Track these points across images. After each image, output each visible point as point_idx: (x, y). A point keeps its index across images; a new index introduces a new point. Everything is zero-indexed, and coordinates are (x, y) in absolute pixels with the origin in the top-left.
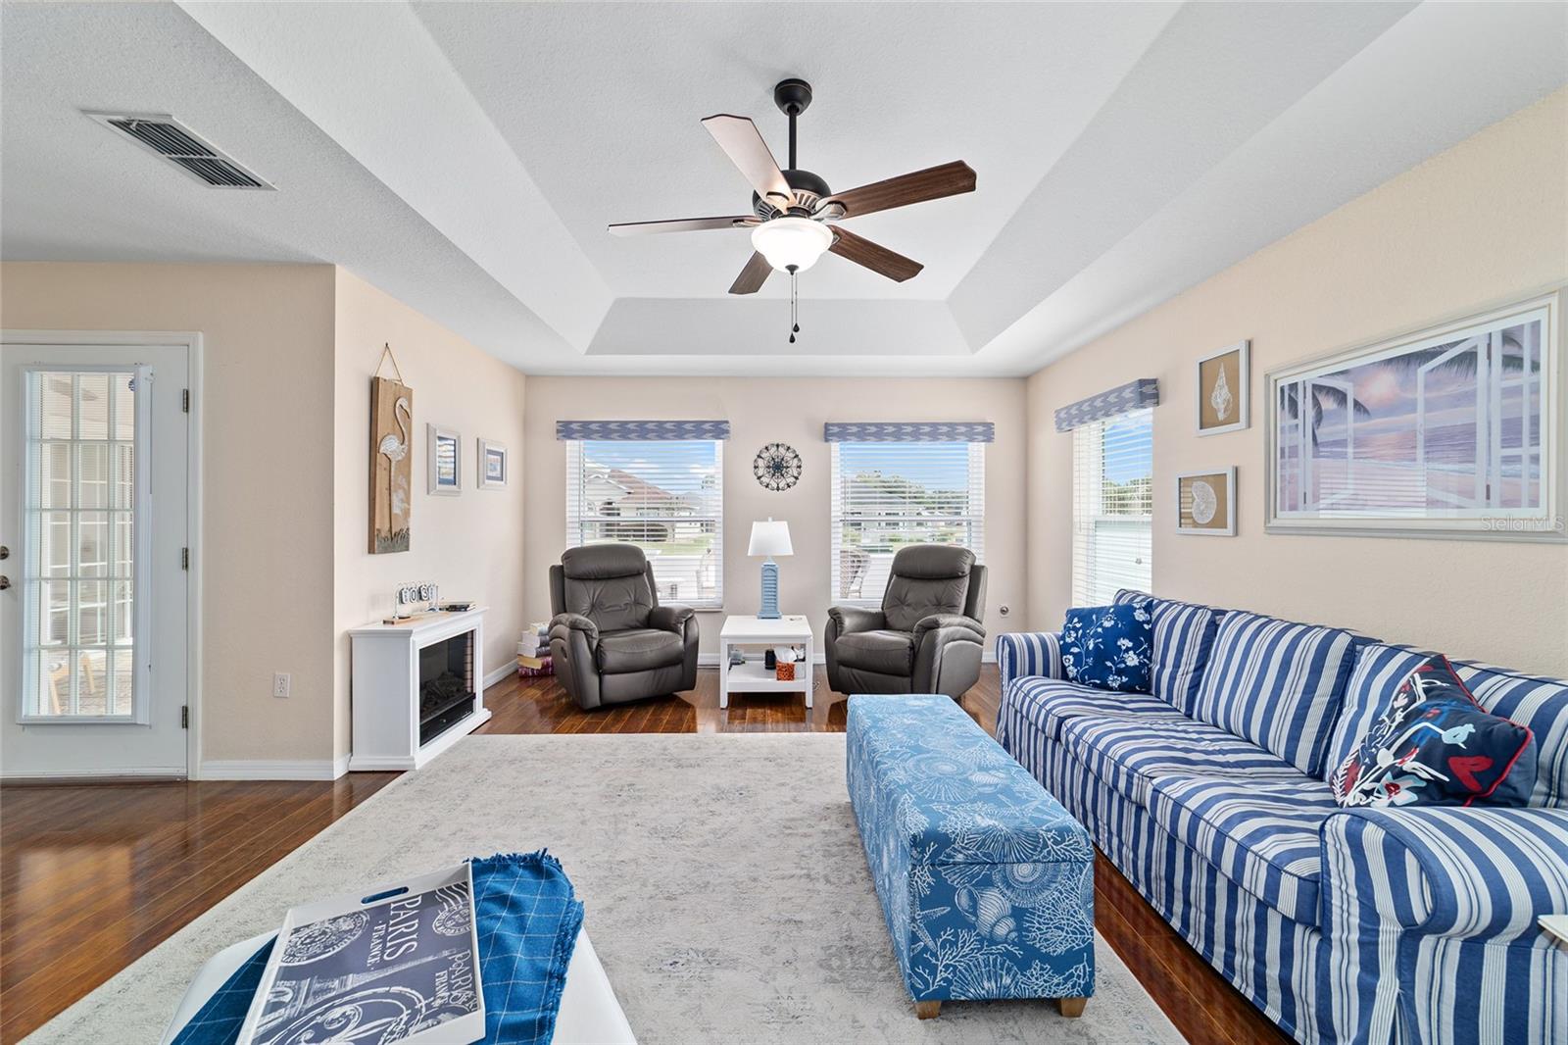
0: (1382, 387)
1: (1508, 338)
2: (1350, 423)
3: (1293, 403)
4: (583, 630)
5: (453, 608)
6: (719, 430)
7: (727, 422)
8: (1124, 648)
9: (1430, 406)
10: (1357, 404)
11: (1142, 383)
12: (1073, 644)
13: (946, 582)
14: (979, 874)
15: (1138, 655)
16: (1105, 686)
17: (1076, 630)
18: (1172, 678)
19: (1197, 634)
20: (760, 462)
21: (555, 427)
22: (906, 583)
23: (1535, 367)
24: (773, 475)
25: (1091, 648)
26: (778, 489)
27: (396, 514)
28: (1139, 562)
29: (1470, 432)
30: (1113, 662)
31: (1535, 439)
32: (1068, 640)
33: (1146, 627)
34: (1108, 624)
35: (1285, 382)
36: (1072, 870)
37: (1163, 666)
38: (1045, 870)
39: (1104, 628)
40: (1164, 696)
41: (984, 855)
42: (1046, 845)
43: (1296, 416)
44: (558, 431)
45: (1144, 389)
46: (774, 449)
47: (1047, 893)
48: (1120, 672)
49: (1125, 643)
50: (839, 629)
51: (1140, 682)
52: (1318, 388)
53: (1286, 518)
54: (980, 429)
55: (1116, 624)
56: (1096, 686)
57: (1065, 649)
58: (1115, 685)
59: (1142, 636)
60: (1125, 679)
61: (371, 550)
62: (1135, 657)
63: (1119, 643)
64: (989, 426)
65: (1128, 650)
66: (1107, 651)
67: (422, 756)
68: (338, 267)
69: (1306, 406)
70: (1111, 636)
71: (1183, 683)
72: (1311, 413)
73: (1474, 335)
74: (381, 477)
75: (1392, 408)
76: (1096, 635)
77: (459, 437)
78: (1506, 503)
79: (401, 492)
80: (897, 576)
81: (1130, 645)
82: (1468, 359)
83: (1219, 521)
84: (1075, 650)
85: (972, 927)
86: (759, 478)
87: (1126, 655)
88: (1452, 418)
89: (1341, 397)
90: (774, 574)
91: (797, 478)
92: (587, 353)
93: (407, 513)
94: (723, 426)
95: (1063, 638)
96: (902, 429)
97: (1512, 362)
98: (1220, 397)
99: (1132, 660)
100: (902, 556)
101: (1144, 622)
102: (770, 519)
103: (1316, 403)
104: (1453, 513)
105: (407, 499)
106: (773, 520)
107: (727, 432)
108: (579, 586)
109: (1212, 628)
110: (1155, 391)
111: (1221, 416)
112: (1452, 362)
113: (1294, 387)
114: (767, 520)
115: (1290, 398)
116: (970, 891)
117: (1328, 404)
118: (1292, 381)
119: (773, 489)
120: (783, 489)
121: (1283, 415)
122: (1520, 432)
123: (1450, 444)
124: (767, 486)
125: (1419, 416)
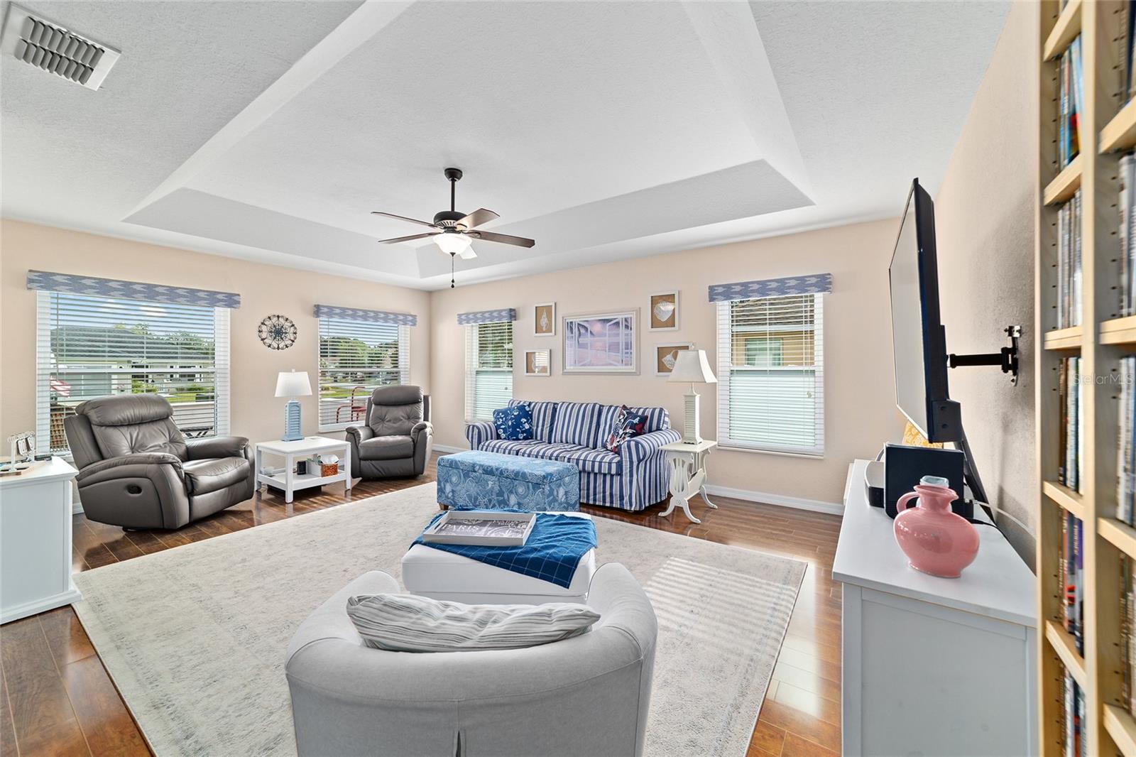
0: (597, 328)
1: (626, 320)
2: (588, 338)
3: (571, 329)
4: (171, 463)
6: (231, 301)
7: (239, 295)
8: (523, 422)
9: (609, 336)
10: (591, 332)
11: (511, 310)
12: (502, 424)
13: (411, 405)
15: (529, 424)
16: (518, 439)
17: (502, 418)
18: (542, 430)
19: (549, 412)
20: (264, 328)
21: (26, 276)
22: (384, 409)
23: (631, 329)
24: (275, 338)
25: (510, 424)
26: (278, 348)
28: (506, 389)
29: (618, 343)
30: (520, 429)
31: (631, 349)
32: (498, 423)
33: (530, 413)
34: (516, 414)
35: (569, 321)
37: (537, 427)
39: (515, 416)
40: (539, 438)
43: (572, 333)
44: (30, 280)
45: (511, 313)
46: (276, 319)
48: (523, 432)
50: (357, 439)
51: (529, 435)
52: (579, 324)
53: (569, 369)
54: (410, 318)
55: (519, 413)
56: (514, 440)
57: (498, 428)
58: (522, 438)
59: (528, 416)
60: (525, 435)
63: (521, 421)
64: (414, 316)
65: (525, 422)
66: (518, 424)
69: (575, 330)
70: (518, 418)
71: (546, 431)
72: (577, 333)
73: (620, 317)
75: (602, 335)
76: (511, 419)
78: (626, 365)
80: (376, 404)
81: (525, 420)
82: (617, 324)
84: (503, 427)
86: (263, 340)
87: (524, 425)
88: (615, 340)
89: (586, 329)
90: (298, 409)
91: (293, 341)
92: (125, 220)
94: (236, 298)
95: (496, 422)
97: (627, 327)
98: (544, 321)
99: (527, 426)
100: (377, 393)
101: (529, 411)
102: (293, 370)
103: (579, 330)
104: (614, 367)
106: (296, 371)
107: (239, 303)
109: (555, 410)
110: (514, 314)
111: (544, 329)
112: (614, 324)
113: (571, 323)
114: (291, 371)
115: (570, 326)
117: (582, 331)
118: (571, 321)
119: (274, 348)
120: (282, 349)
121: (568, 333)
122: (628, 346)
123: (614, 347)
124: (269, 346)
125: (607, 338)
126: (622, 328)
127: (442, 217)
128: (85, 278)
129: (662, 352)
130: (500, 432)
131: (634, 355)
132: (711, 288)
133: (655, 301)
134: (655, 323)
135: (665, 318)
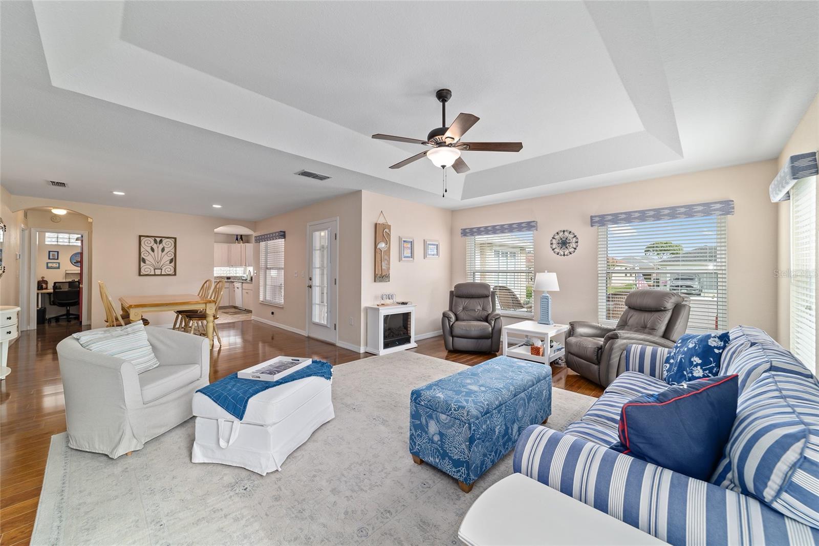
5: (403, 303)
6: (530, 226)
7: (535, 221)
8: (695, 363)
13: (652, 313)
14: (428, 412)
15: (704, 370)
20: (554, 241)
21: (460, 231)
22: (632, 312)
24: (561, 248)
25: (678, 361)
26: (564, 255)
27: (384, 269)
32: (672, 354)
33: (716, 351)
34: (691, 346)
36: (460, 424)
38: (451, 420)
41: (430, 405)
42: (451, 410)
44: (462, 233)
45: (796, 164)
46: (562, 233)
47: (450, 430)
49: (697, 360)
50: (573, 334)
54: (722, 206)
55: (695, 346)
59: (712, 357)
61: (375, 281)
62: (701, 371)
63: (692, 360)
64: (730, 204)
65: (697, 365)
66: (686, 364)
67: (383, 352)
68: (363, 191)
70: (690, 354)
74: (378, 256)
76: (683, 353)
77: (413, 240)
79: (386, 262)
80: (628, 307)
81: (700, 361)
85: (426, 433)
86: (553, 250)
87: (695, 369)
90: (547, 301)
91: (575, 249)
92: (462, 200)
93: (389, 269)
94: (533, 224)
96: (661, 212)
99: (698, 372)
100: (635, 295)
101: (715, 347)
102: (546, 271)
105: (389, 263)
106: (548, 272)
107: (535, 227)
108: (459, 300)
110: (813, 163)
114: (544, 272)
116: (426, 418)
119: (561, 255)
120: (567, 255)
124: (558, 254)
128: (481, 227)
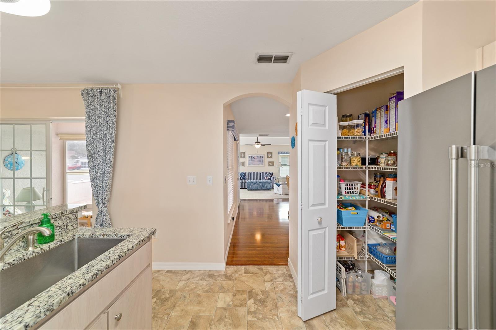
0: (256, 157)
2: (254, 159)
19: (249, 174)
23: (263, 158)
25: (242, 176)
37: (247, 177)
53: (249, 165)
69: (251, 157)
71: (249, 178)
73: (261, 156)
75: (257, 159)
78: (262, 165)
82: (260, 157)
83: (243, 165)
98: (243, 155)
104: (260, 165)
115: (250, 157)
117: (252, 158)
121: (249, 158)
122: (263, 161)
123: (260, 161)
125: (258, 160)
126: (261, 158)
127: (256, 142)
129: (269, 162)
130: (241, 178)
131: (264, 163)
132: (279, 152)
133: (268, 153)
134: (268, 157)
135: (270, 156)
